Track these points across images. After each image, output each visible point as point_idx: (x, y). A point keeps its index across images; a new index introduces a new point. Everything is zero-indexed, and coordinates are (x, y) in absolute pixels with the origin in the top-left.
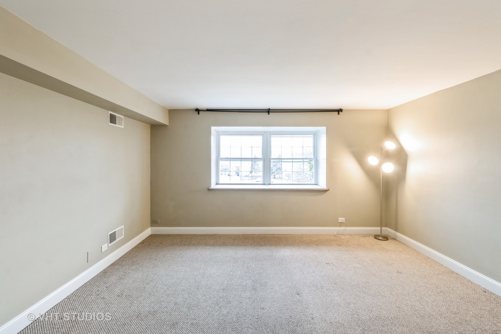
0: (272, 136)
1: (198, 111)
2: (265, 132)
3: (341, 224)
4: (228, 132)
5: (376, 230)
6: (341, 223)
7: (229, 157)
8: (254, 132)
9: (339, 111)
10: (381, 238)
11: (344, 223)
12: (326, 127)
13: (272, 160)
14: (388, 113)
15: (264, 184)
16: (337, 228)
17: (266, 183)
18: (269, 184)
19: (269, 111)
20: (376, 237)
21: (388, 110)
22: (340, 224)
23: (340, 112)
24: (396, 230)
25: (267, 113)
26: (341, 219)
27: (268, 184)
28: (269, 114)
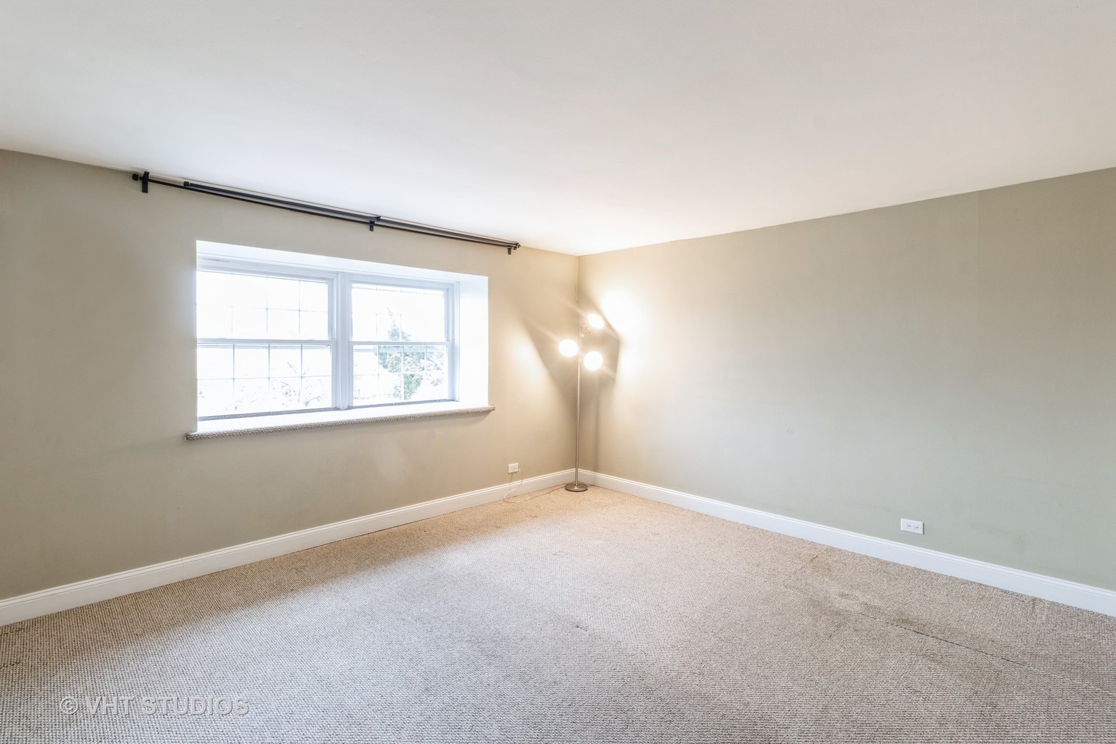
0: (354, 285)
1: (144, 180)
2: (337, 273)
3: (513, 476)
4: (227, 261)
5: (567, 474)
6: (512, 473)
7: (229, 337)
8: (309, 270)
9: (511, 247)
10: (576, 488)
11: (516, 472)
12: (487, 278)
13: (355, 347)
14: (581, 262)
15: (337, 409)
16: (506, 486)
17: (340, 405)
18: (350, 408)
19: (372, 222)
20: (569, 487)
21: (579, 257)
22: (510, 475)
23: (512, 250)
24: (596, 468)
25: (367, 227)
26: (513, 467)
27: (346, 407)
28: (372, 229)
